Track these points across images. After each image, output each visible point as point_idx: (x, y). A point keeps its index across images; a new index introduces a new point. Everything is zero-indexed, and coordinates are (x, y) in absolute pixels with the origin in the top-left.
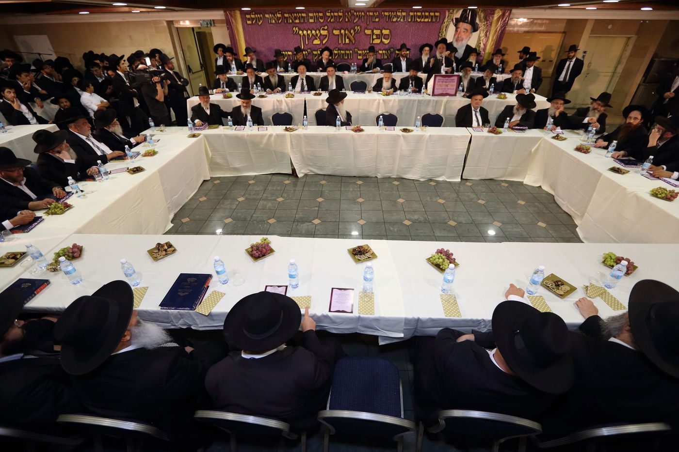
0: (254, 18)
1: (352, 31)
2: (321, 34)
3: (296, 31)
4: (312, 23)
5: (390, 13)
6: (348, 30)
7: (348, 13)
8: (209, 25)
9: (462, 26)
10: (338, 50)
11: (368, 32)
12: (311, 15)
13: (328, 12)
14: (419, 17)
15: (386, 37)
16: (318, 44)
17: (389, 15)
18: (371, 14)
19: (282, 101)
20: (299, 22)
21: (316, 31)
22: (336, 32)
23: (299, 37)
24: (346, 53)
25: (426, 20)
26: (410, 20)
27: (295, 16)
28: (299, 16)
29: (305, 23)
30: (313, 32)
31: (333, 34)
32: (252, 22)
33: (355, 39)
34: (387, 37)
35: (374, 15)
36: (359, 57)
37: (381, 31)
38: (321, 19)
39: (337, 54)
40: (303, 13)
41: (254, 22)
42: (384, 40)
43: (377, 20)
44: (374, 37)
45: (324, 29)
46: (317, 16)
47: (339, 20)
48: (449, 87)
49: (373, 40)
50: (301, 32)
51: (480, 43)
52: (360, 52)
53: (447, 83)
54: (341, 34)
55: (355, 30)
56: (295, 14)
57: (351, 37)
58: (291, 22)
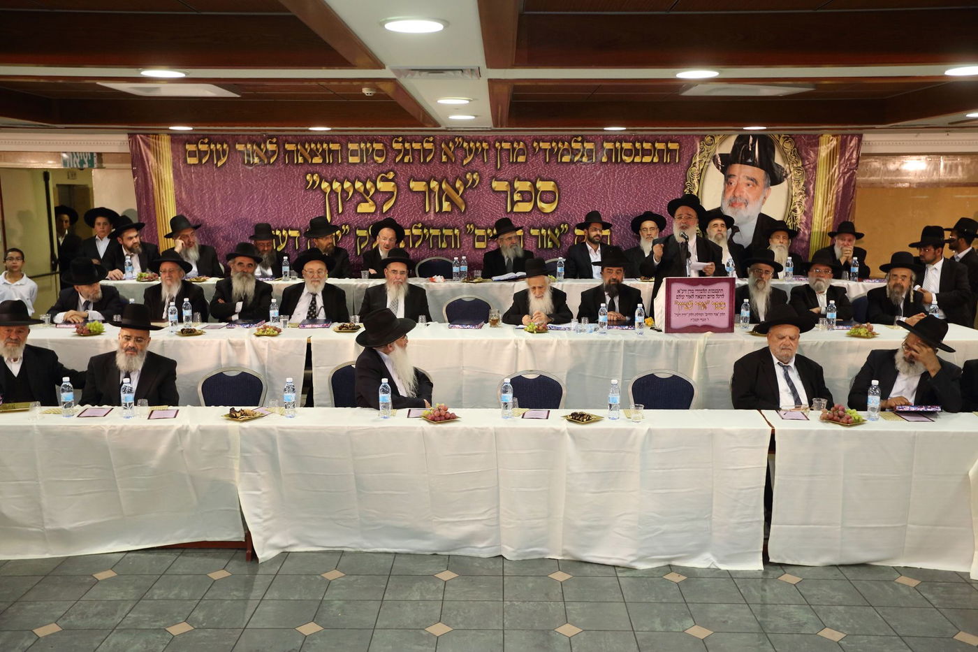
0: (206, 152)
1: (458, 184)
2: (377, 190)
3: (314, 182)
4: (354, 164)
5: (554, 144)
6: (448, 182)
7: (447, 145)
8: (86, 166)
9: (740, 173)
10: (422, 228)
11: (499, 186)
12: (352, 146)
13: (397, 142)
14: (628, 153)
15: (547, 197)
16: (369, 214)
17: (552, 149)
18: (506, 146)
19: (243, 344)
20: (321, 161)
21: (365, 184)
22: (417, 186)
23: (320, 196)
24: (442, 235)
25: (647, 159)
26: (604, 160)
27: (311, 149)
28: (324, 150)
29: (338, 164)
30: (358, 185)
31: (411, 190)
32: (200, 161)
33: (466, 203)
34: (550, 197)
35: (514, 149)
36: (478, 245)
37: (534, 184)
38: (377, 155)
39: (419, 237)
40: (334, 142)
41: (204, 161)
42: (540, 204)
43: (521, 159)
44: (517, 197)
45: (385, 180)
46: (367, 150)
47: (425, 159)
48: (711, 308)
49: (513, 203)
50: (325, 185)
51: (795, 210)
52: (479, 232)
53: (704, 300)
54: (431, 191)
55: (465, 183)
56: (313, 145)
57: (457, 198)
58: (302, 162)
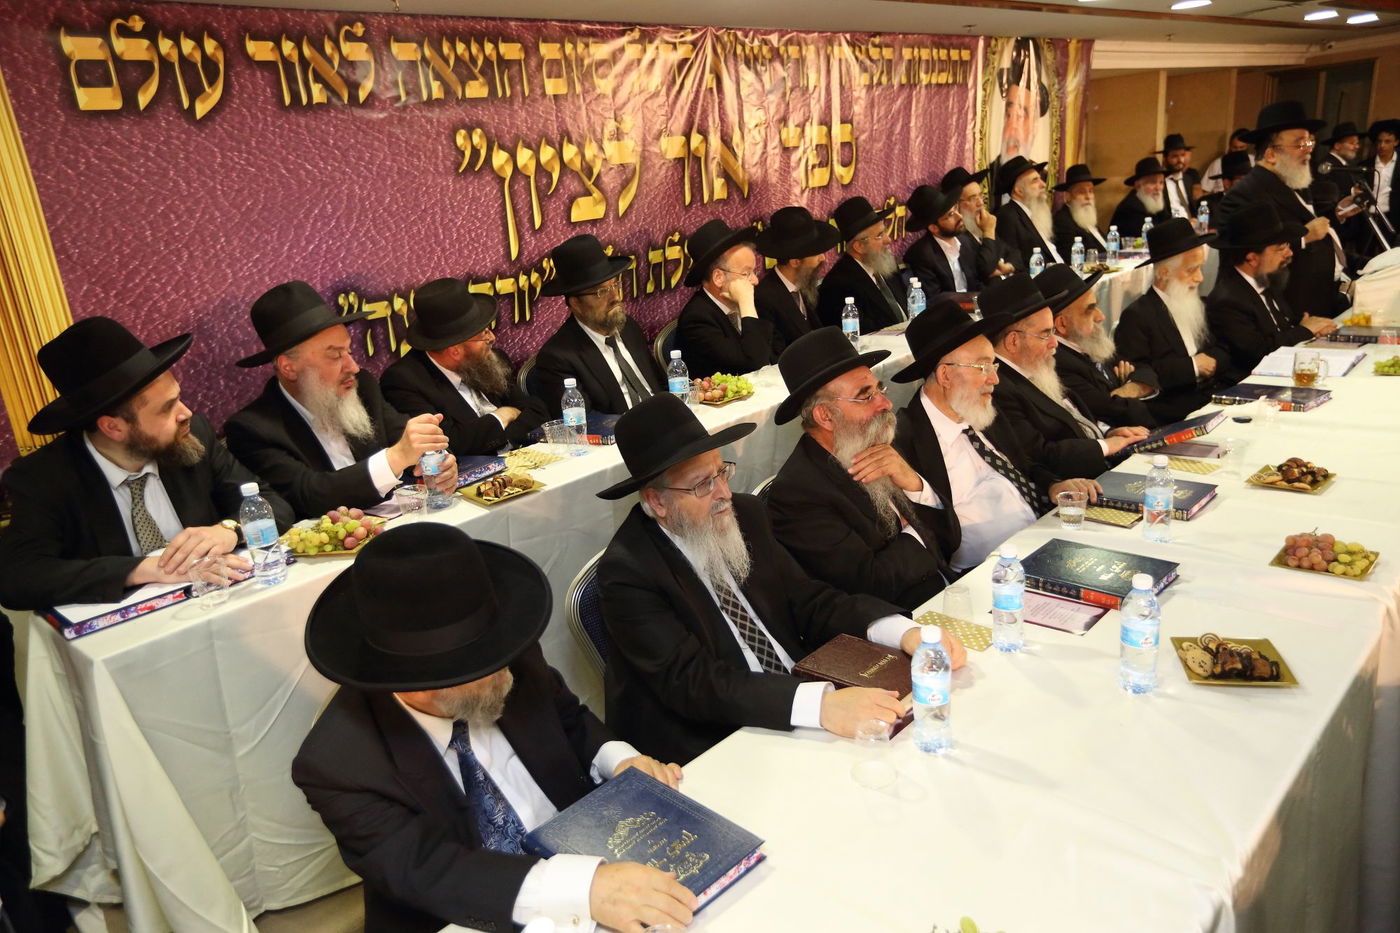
0: (145, 67)
1: (733, 138)
2: (604, 163)
3: (475, 152)
4: (557, 99)
11: (790, 136)
12: (547, 51)
16: (594, 222)
20: (484, 92)
21: (582, 150)
22: (669, 149)
23: (491, 189)
26: (903, 80)
27: (458, 58)
28: (487, 60)
30: (569, 152)
32: (130, 99)
33: (747, 177)
34: (846, 154)
40: (507, 38)
41: (144, 99)
42: (838, 170)
44: (811, 158)
45: (615, 136)
46: (577, 62)
49: (808, 170)
50: (500, 158)
54: (692, 156)
56: (461, 47)
57: (734, 168)
58: (442, 96)
